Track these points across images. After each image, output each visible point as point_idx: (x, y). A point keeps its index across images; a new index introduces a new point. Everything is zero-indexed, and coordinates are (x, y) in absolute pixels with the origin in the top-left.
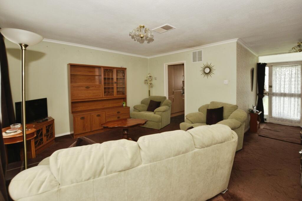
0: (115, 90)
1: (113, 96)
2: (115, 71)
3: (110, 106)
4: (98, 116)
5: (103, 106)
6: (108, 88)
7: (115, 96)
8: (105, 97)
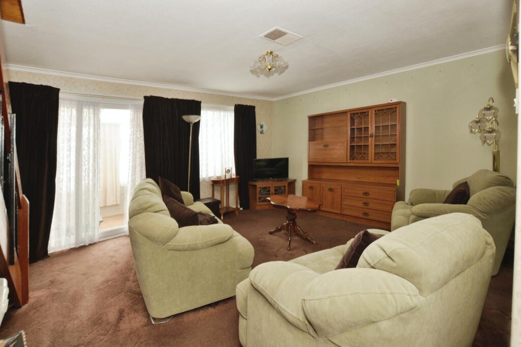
0: (371, 151)
1: (366, 161)
2: (372, 114)
3: (372, 179)
4: (331, 190)
5: (359, 178)
6: (364, 145)
7: (370, 161)
8: (351, 161)
